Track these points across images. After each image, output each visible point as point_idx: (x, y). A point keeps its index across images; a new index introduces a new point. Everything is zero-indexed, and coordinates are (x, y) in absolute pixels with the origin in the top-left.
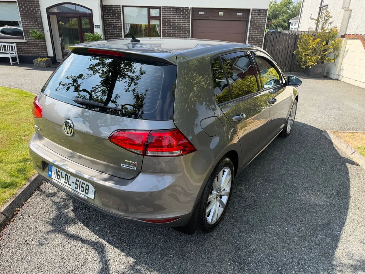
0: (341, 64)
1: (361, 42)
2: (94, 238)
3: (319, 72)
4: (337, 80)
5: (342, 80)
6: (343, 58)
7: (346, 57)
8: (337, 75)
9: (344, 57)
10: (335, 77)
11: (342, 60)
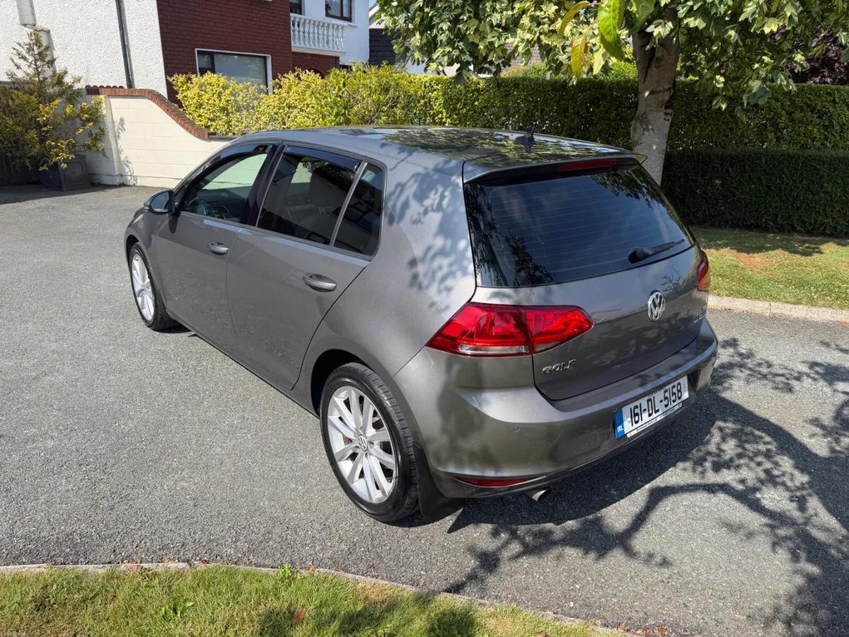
0: (118, 151)
1: (147, 100)
2: (639, 497)
3: (77, 174)
4: (123, 185)
5: (138, 184)
6: (117, 137)
7: (123, 135)
8: (118, 175)
9: (119, 137)
10: (118, 181)
11: (117, 144)
